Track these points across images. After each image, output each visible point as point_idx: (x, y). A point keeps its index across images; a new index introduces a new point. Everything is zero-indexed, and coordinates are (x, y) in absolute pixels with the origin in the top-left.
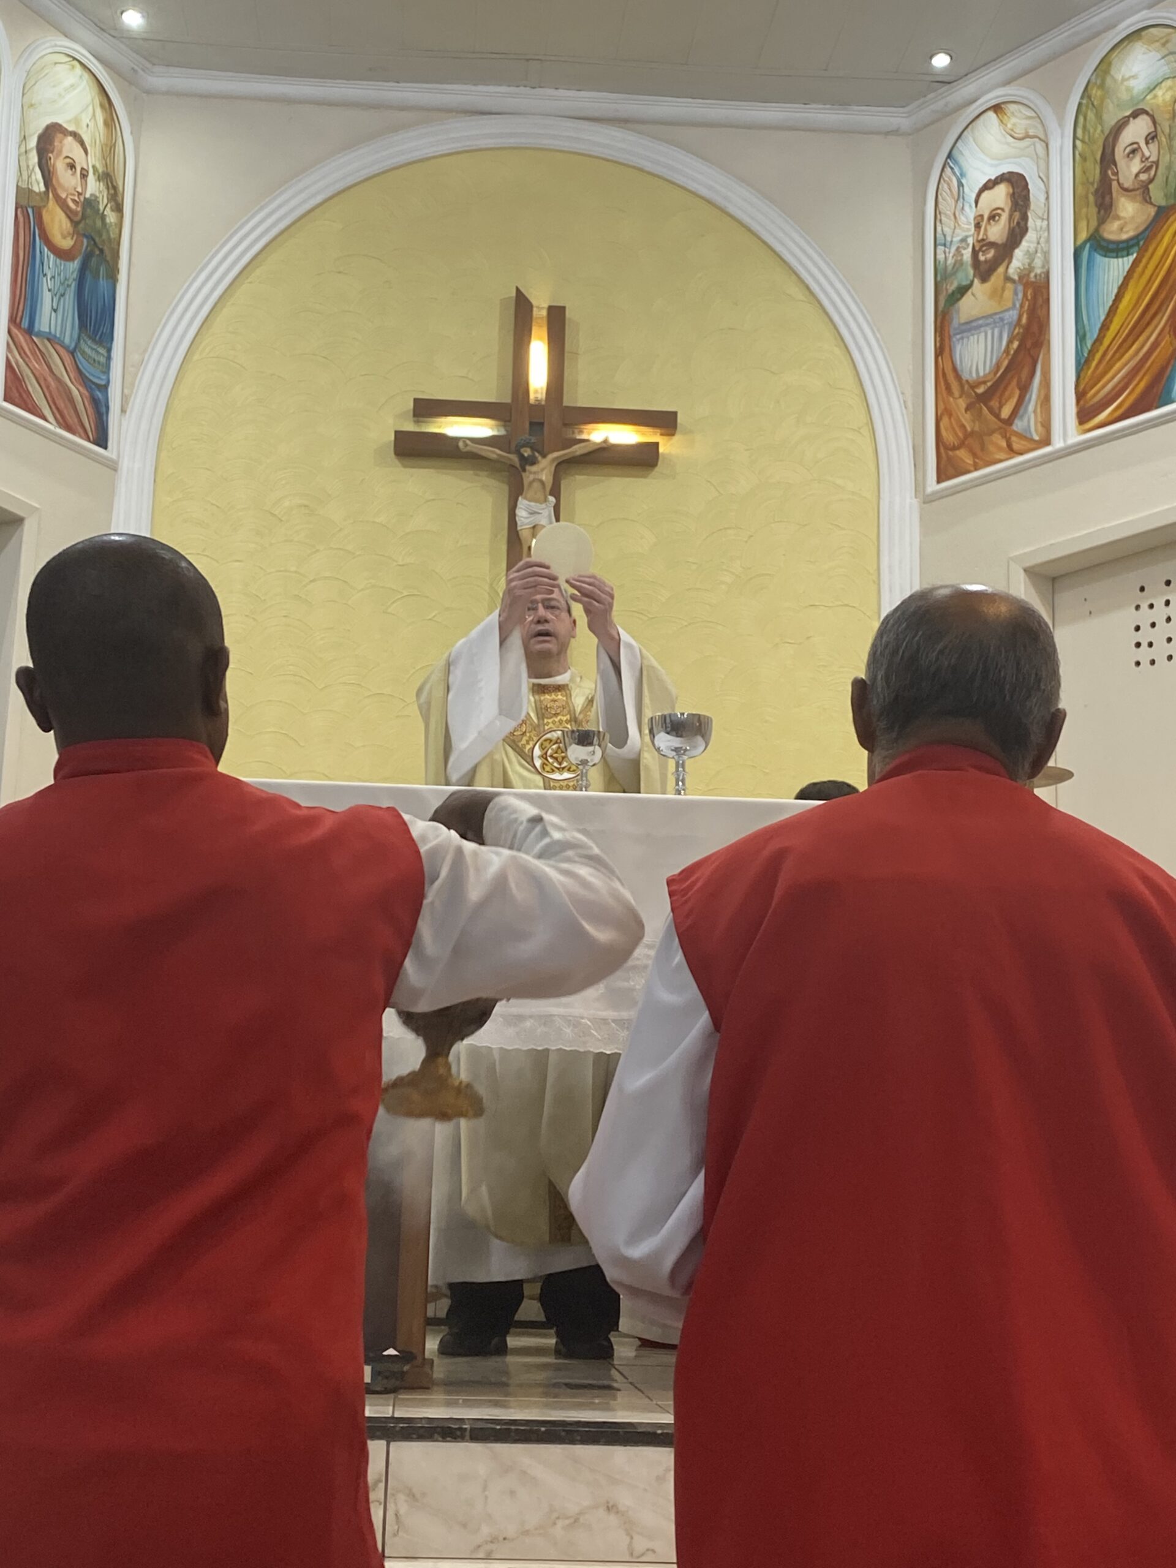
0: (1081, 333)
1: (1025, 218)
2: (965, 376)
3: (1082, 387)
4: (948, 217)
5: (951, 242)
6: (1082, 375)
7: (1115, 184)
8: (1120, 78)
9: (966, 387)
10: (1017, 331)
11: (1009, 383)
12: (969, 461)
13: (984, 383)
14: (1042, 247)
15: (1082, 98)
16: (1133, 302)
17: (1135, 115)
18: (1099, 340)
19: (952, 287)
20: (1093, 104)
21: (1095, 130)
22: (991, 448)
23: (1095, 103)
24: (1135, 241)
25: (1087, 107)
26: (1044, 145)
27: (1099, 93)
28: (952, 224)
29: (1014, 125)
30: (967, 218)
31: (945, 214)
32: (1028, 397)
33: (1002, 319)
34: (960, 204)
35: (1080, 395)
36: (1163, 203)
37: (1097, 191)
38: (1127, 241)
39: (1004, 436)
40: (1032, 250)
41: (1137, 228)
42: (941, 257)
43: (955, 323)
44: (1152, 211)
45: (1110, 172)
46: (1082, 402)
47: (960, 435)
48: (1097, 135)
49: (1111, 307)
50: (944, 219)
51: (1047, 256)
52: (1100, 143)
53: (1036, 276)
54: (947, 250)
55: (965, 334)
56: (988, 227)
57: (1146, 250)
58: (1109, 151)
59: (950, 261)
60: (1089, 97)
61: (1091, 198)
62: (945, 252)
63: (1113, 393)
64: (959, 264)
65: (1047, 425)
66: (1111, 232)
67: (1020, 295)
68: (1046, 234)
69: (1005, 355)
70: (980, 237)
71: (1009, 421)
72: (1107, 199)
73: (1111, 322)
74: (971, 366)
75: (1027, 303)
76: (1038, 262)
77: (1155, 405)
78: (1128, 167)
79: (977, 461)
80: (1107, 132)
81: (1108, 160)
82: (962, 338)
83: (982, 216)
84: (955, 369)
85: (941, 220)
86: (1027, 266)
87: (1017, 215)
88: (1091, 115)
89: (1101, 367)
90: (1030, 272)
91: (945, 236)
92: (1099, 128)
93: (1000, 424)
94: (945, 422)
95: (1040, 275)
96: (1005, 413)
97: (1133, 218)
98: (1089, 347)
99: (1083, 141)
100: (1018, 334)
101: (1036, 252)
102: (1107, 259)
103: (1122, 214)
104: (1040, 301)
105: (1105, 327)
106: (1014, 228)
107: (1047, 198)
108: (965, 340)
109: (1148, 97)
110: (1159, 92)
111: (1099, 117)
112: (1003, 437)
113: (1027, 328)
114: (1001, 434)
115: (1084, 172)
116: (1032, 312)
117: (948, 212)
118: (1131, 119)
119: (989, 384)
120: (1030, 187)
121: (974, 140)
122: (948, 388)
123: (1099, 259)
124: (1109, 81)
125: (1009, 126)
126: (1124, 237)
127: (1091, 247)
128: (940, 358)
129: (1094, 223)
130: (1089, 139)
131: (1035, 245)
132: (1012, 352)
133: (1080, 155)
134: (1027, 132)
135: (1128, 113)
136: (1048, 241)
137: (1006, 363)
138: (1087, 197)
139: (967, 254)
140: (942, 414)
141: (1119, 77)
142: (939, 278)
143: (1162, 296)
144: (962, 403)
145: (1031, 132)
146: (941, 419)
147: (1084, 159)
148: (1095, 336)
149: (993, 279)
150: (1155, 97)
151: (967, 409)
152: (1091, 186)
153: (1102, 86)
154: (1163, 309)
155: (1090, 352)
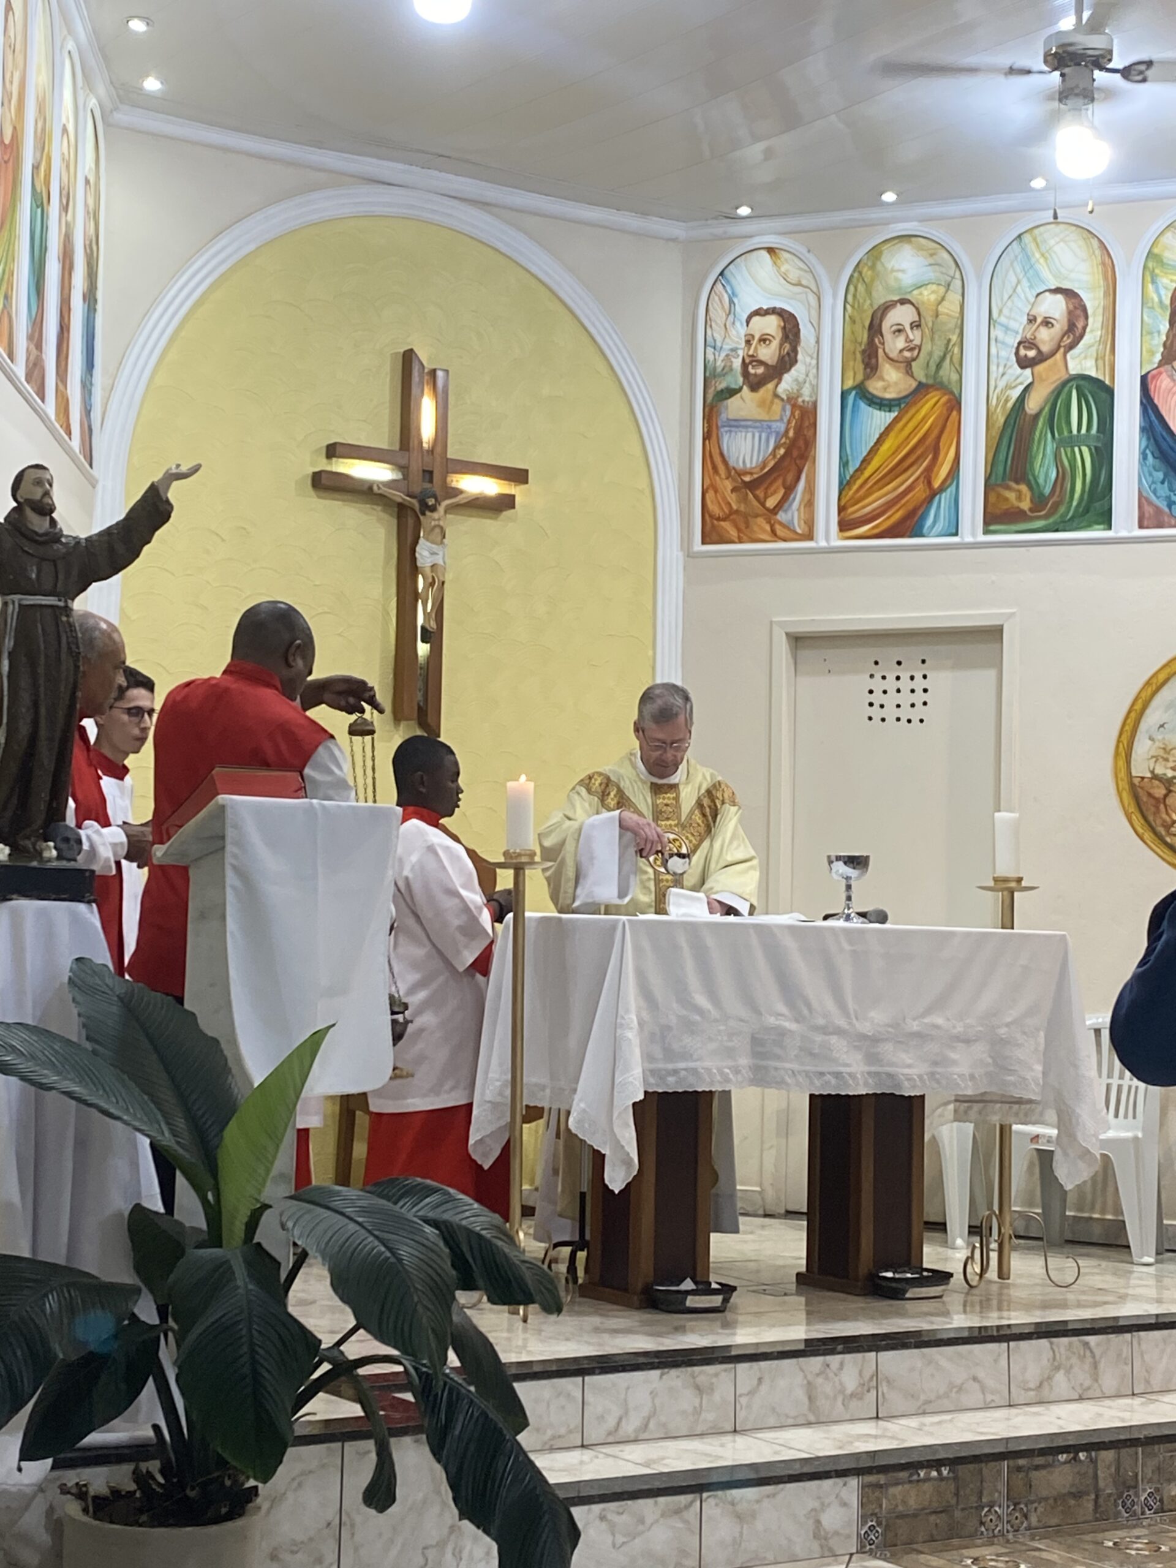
0: (844, 459)
1: (795, 350)
2: (732, 463)
3: (842, 503)
4: (720, 327)
5: (721, 348)
6: (844, 493)
7: (880, 351)
8: (890, 268)
9: (733, 472)
10: (783, 440)
11: (775, 480)
12: (734, 533)
13: (751, 474)
14: (810, 381)
15: (854, 271)
16: (893, 449)
17: (903, 302)
18: (860, 470)
19: (722, 385)
20: (863, 280)
21: (865, 301)
22: (756, 528)
23: (866, 280)
24: (897, 402)
25: (858, 280)
26: (816, 298)
27: (870, 273)
28: (723, 332)
29: (787, 271)
30: (738, 332)
31: (715, 322)
32: (792, 496)
33: (770, 427)
34: (731, 317)
35: (841, 509)
36: (924, 380)
37: (863, 352)
38: (891, 400)
39: (769, 522)
40: (801, 379)
41: (900, 392)
42: (710, 357)
43: (723, 416)
44: (914, 384)
45: (876, 340)
46: (842, 514)
47: (727, 511)
48: (866, 307)
49: (872, 448)
50: (713, 325)
51: (815, 389)
52: (870, 313)
53: (803, 401)
54: (717, 354)
55: (733, 429)
56: (758, 346)
57: (907, 412)
58: (876, 322)
59: (720, 364)
60: (860, 273)
61: (859, 356)
62: (714, 354)
63: (870, 516)
64: (728, 370)
65: (810, 524)
66: (877, 389)
67: (788, 413)
68: (814, 371)
69: (771, 457)
70: (751, 353)
71: (775, 511)
72: (874, 361)
73: (872, 459)
74: (738, 458)
75: (794, 422)
76: (806, 392)
77: (908, 534)
78: (894, 343)
79: (742, 535)
80: (876, 307)
81: (875, 328)
82: (730, 431)
83: (753, 336)
84: (722, 455)
85: (711, 326)
86: (795, 391)
87: (787, 347)
88: (861, 288)
89: (861, 493)
90: (798, 397)
91: (715, 341)
92: (868, 302)
93: (766, 512)
94: (710, 495)
95: (808, 403)
96: (771, 503)
97: (896, 383)
98: (851, 473)
99: (853, 307)
100: (785, 443)
101: (805, 382)
102: (870, 409)
103: (886, 377)
104: (806, 424)
105: (866, 461)
106: (783, 357)
107: (818, 342)
108: (733, 434)
109: (915, 292)
110: (925, 292)
111: (869, 292)
112: (767, 522)
113: (794, 441)
114: (765, 519)
115: (853, 333)
116: (799, 430)
117: (719, 322)
118: (898, 304)
119: (755, 476)
120: (801, 327)
121: (747, 270)
122: (715, 468)
123: (863, 405)
124: (879, 267)
125: (783, 269)
126: (888, 396)
127: (857, 393)
128: (707, 442)
129: (860, 377)
130: (859, 306)
131: (804, 376)
132: (778, 456)
133: (850, 317)
134: (800, 281)
135: (896, 298)
136: (817, 376)
137: (772, 464)
138: (854, 353)
139: (737, 363)
140: (708, 489)
141: (889, 266)
142: (707, 374)
143: (919, 452)
144: (729, 485)
145: (804, 282)
146: (707, 492)
147: (853, 321)
148: (857, 466)
149: (762, 391)
150: (921, 294)
151: (732, 491)
152: (858, 346)
153: (873, 268)
154: (919, 462)
155: (851, 477)
